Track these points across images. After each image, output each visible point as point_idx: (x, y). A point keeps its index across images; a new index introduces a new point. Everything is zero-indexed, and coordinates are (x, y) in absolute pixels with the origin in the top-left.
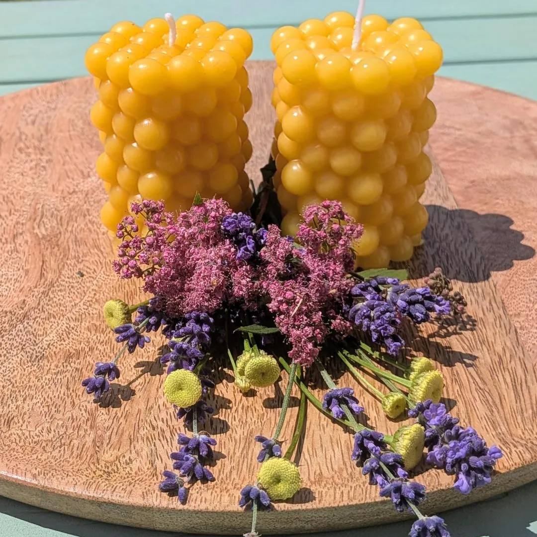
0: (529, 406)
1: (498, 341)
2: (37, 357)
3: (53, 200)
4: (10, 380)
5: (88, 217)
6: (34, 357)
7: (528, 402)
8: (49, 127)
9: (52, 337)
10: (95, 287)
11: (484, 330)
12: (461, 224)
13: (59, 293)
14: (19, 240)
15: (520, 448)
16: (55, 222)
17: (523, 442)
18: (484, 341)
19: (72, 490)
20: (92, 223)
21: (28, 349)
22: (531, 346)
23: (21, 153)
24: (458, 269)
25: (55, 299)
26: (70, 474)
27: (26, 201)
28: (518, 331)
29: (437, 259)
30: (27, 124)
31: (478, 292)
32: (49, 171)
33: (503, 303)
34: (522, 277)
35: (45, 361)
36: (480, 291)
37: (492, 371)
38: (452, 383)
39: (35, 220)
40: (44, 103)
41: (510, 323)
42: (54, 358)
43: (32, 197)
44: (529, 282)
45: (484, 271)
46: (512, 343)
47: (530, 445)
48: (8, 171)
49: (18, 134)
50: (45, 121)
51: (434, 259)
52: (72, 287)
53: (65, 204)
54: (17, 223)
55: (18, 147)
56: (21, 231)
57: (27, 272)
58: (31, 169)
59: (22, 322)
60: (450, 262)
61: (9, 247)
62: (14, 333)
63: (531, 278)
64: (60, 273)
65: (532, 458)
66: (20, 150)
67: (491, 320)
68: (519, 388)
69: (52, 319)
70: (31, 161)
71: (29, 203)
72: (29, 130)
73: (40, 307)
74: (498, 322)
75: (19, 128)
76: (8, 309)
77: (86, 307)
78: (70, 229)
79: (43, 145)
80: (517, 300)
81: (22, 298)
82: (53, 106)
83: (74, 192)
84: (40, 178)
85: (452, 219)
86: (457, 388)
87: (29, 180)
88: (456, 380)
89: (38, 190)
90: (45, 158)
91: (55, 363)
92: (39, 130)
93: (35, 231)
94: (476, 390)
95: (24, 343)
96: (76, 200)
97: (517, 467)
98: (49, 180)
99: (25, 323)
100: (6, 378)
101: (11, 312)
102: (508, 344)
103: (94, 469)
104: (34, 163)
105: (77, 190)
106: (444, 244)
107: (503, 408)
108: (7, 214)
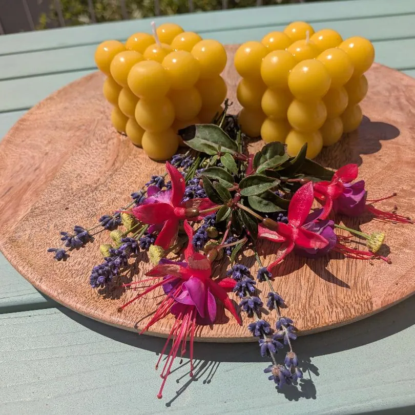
0: (353, 278)
7: (353, 275)
9: (104, 203)
10: (137, 174)
13: (118, 176)
14: (110, 142)
15: (339, 310)
17: (342, 305)
21: (89, 210)
25: (115, 180)
47: (345, 308)
52: (126, 172)
57: (107, 161)
59: (93, 192)
61: (104, 145)
62: (86, 198)
64: (123, 164)
65: (344, 318)
68: (350, 264)
69: (108, 192)
73: (105, 184)
76: (88, 183)
77: (128, 186)
81: (99, 177)
95: (89, 205)
99: (94, 193)
101: (90, 185)
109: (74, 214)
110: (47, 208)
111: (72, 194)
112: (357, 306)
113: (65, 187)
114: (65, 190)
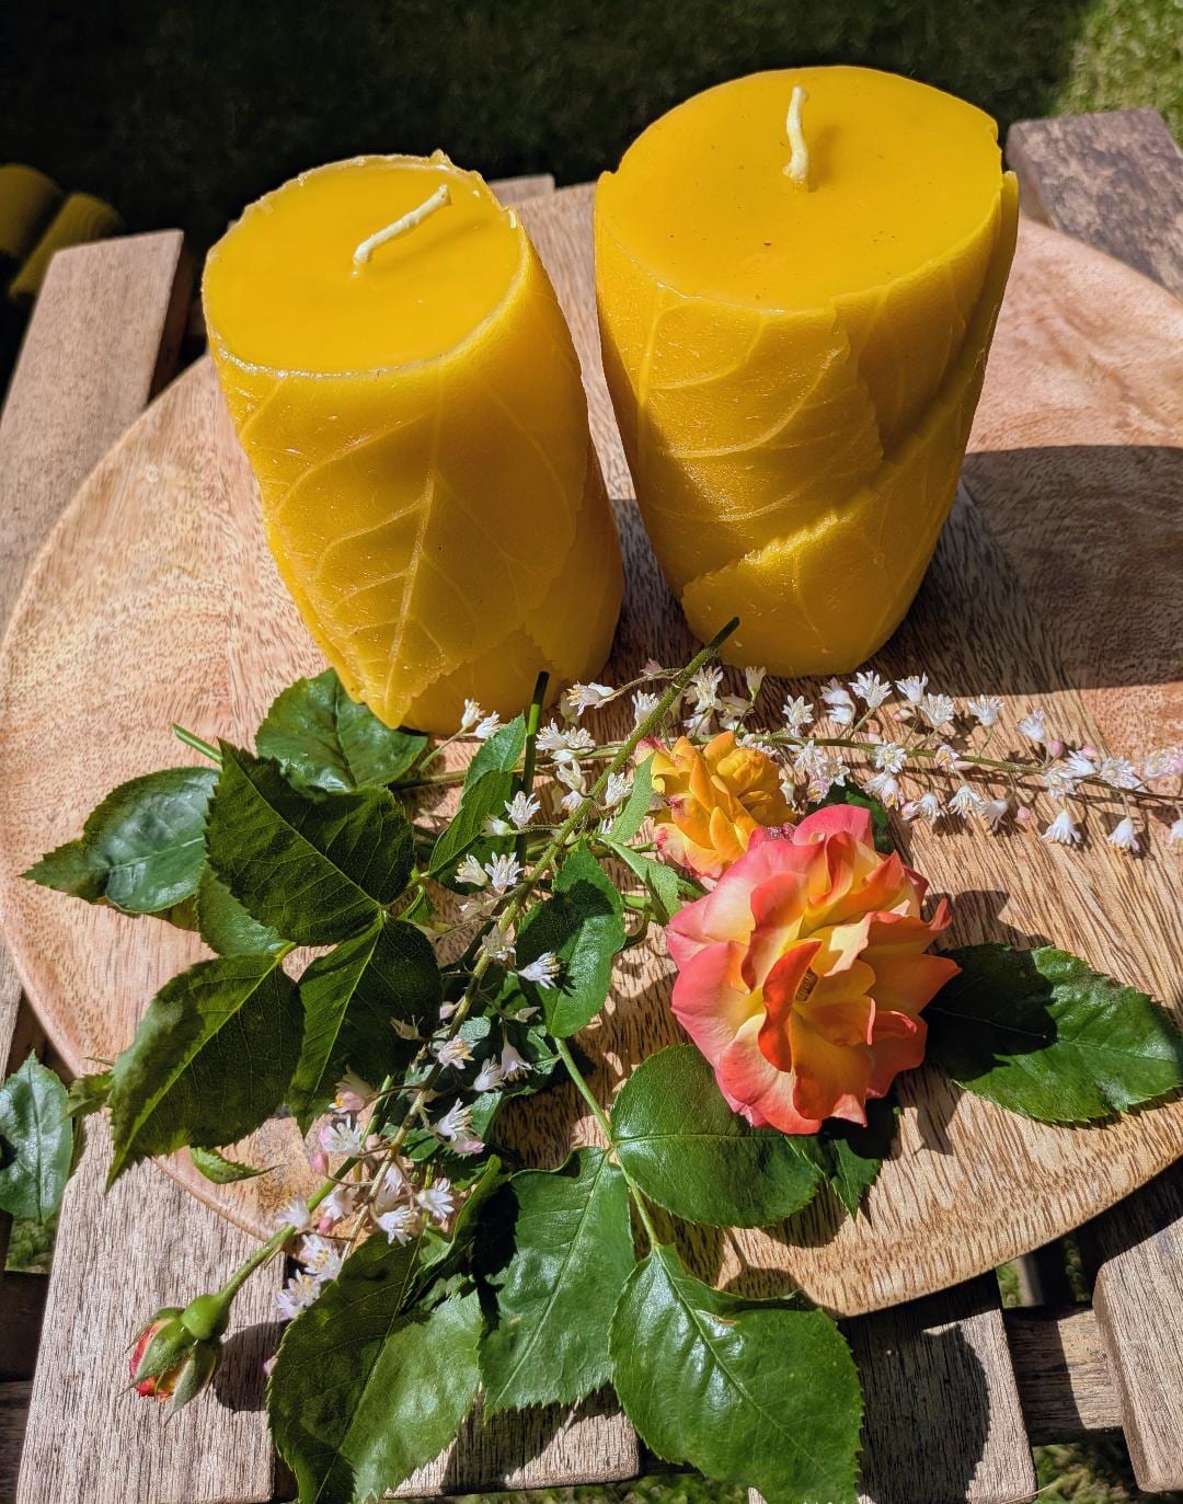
12: (991, 549)
36: (1060, 712)
37: (1125, 902)
88: (1078, 936)
94: (1111, 950)
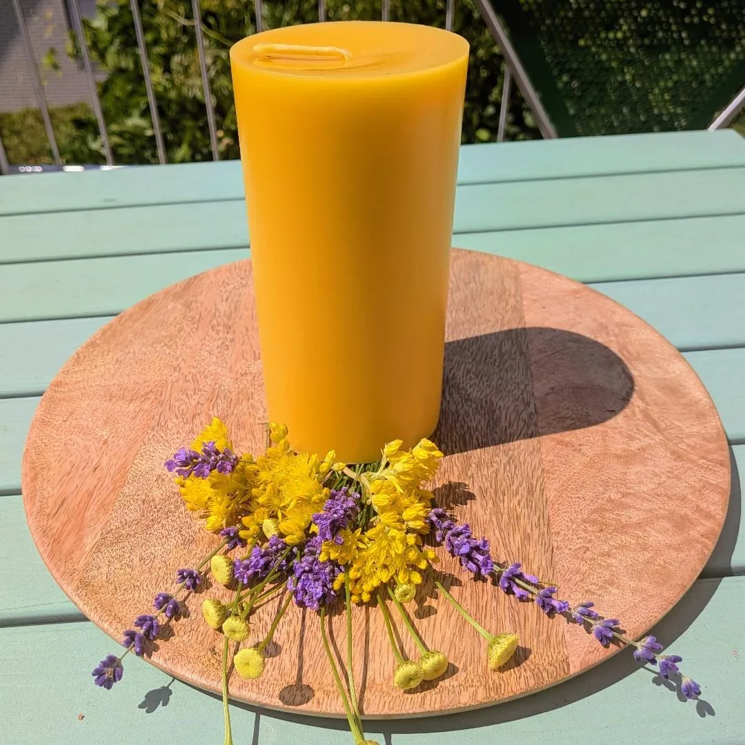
0: (545, 629)
1: (537, 559)
2: (189, 540)
3: (227, 381)
4: (165, 562)
5: (251, 400)
6: (187, 540)
8: (238, 304)
11: (528, 548)
14: (197, 421)
16: (226, 404)
18: (525, 557)
19: (190, 676)
20: (253, 406)
21: (183, 532)
22: (561, 568)
23: (213, 330)
24: (521, 479)
26: (191, 661)
27: (208, 380)
28: (554, 550)
29: (508, 468)
30: (222, 300)
31: (532, 506)
32: (230, 351)
33: (549, 520)
34: (569, 494)
35: (194, 546)
38: (491, 599)
39: (211, 401)
40: (239, 279)
41: (550, 542)
42: (201, 543)
43: (213, 377)
44: (574, 500)
45: (541, 485)
46: (547, 562)
47: (536, 670)
48: (200, 349)
49: (213, 311)
50: (237, 298)
51: (505, 469)
53: (237, 386)
54: (198, 403)
55: (212, 324)
56: (199, 411)
58: (218, 347)
60: (517, 472)
61: (187, 427)
62: (177, 515)
63: (577, 496)
66: (213, 327)
67: (536, 537)
70: (219, 339)
71: (210, 383)
72: (223, 307)
74: (540, 540)
75: (216, 305)
78: (235, 412)
79: (230, 323)
80: (560, 517)
82: (244, 282)
83: (245, 373)
84: (222, 358)
85: (528, 428)
86: (494, 604)
87: (214, 359)
89: (219, 370)
90: (230, 336)
91: (201, 547)
92: (230, 308)
93: (210, 413)
95: (182, 525)
96: (245, 382)
97: (522, 691)
98: (228, 360)
100: (163, 559)
101: (178, 494)
102: (544, 564)
103: (210, 657)
104: (221, 341)
105: (247, 372)
106: (516, 453)
107: (525, 629)
108: (192, 393)
109: (164, 540)
110: (124, 532)
111: (156, 508)
112: (550, 669)
113: (143, 497)
114: (143, 501)
